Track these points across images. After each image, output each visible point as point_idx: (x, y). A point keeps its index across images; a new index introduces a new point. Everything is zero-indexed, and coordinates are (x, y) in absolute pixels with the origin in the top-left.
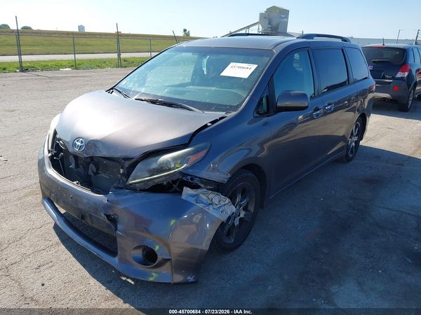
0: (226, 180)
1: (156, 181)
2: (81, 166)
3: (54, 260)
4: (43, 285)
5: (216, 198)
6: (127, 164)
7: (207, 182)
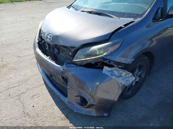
0: (131, 62)
1: (88, 61)
2: (51, 48)
3: (40, 93)
4: (33, 107)
5: (124, 73)
6: (73, 50)
7: (118, 64)
